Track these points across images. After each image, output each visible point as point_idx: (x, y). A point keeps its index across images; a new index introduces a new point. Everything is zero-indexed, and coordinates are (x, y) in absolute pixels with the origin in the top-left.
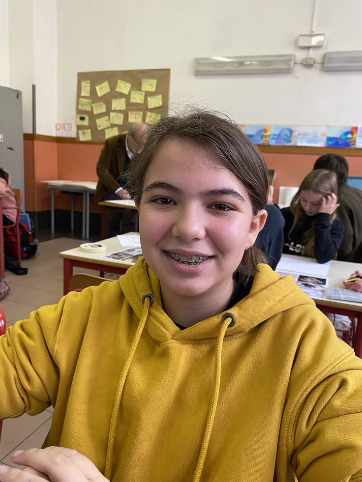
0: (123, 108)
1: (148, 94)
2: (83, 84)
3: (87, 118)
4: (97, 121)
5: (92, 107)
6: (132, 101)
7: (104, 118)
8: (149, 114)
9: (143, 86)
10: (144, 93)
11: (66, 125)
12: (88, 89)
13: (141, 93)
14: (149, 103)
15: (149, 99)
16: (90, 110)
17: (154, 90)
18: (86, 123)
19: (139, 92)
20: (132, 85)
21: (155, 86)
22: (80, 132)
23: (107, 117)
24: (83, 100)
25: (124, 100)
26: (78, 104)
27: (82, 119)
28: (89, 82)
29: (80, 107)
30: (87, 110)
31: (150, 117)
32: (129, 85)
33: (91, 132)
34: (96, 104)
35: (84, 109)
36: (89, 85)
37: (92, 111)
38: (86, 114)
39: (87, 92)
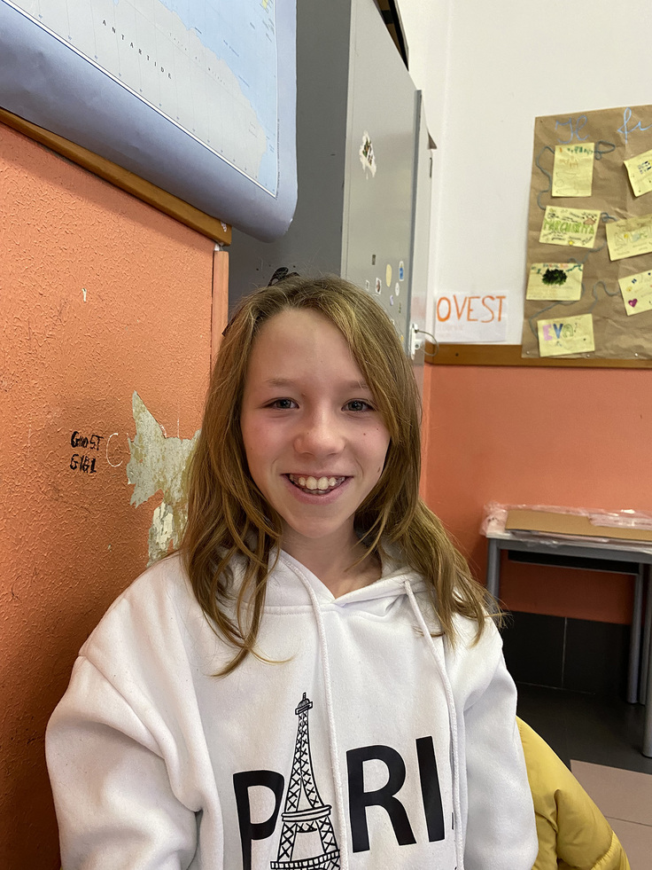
2: (561, 155)
3: (575, 274)
4: (624, 283)
5: (603, 236)
11: (476, 304)
12: (586, 173)
16: (590, 245)
18: (570, 290)
22: (542, 323)
24: (558, 210)
26: (534, 226)
27: (553, 277)
28: (591, 146)
29: (546, 236)
30: (578, 244)
33: (595, 322)
34: (622, 222)
35: (565, 243)
36: (592, 156)
37: (601, 250)
38: (572, 261)
39: (577, 185)
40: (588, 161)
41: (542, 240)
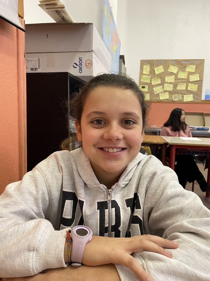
0: (173, 81)
1: (190, 73)
2: (144, 67)
3: (147, 87)
4: (154, 89)
5: (151, 81)
6: (179, 77)
7: (159, 87)
8: (190, 84)
9: (186, 69)
10: (187, 73)
12: (148, 70)
13: (186, 72)
14: (190, 78)
15: (190, 76)
16: (149, 82)
17: (194, 71)
18: (146, 90)
19: (183, 72)
20: (179, 68)
21: (194, 69)
23: (161, 87)
24: (144, 76)
25: (174, 76)
26: (140, 79)
27: (143, 87)
28: (149, 65)
30: (147, 82)
31: (190, 86)
32: (177, 68)
33: (150, 95)
34: (154, 79)
35: (145, 82)
36: (149, 67)
37: (151, 83)
38: (146, 85)
39: (147, 72)
40: (149, 68)
41: (142, 81)
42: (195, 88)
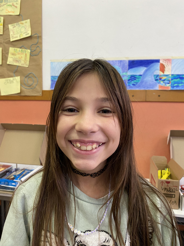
8: (11, 50)
10: (2, 19)
14: (11, 33)
15: (10, 26)
21: (19, 6)
31: (13, 54)
42: (25, 59)
